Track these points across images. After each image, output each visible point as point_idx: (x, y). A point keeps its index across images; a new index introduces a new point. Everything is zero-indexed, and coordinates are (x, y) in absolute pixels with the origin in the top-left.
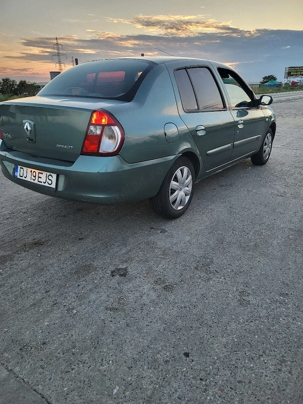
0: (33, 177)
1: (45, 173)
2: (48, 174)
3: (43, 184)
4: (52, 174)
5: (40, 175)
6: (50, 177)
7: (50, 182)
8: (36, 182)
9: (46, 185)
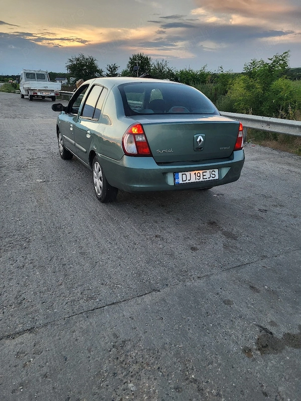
0: (197, 178)
1: (208, 171)
2: (211, 171)
3: (208, 179)
4: (214, 170)
5: (204, 174)
6: (213, 173)
7: (214, 176)
8: (201, 179)
9: (211, 178)
